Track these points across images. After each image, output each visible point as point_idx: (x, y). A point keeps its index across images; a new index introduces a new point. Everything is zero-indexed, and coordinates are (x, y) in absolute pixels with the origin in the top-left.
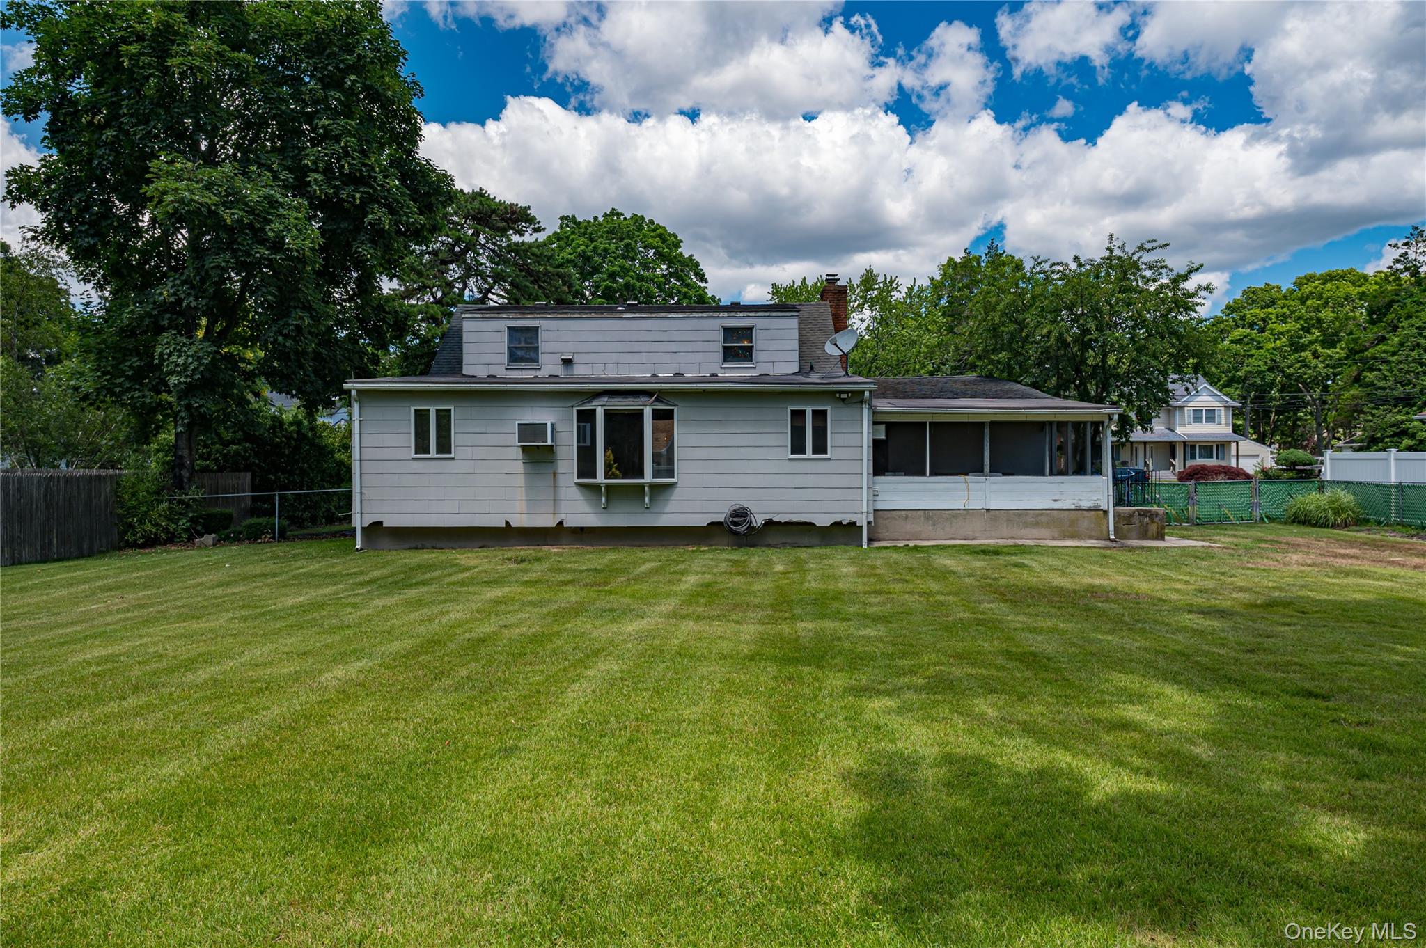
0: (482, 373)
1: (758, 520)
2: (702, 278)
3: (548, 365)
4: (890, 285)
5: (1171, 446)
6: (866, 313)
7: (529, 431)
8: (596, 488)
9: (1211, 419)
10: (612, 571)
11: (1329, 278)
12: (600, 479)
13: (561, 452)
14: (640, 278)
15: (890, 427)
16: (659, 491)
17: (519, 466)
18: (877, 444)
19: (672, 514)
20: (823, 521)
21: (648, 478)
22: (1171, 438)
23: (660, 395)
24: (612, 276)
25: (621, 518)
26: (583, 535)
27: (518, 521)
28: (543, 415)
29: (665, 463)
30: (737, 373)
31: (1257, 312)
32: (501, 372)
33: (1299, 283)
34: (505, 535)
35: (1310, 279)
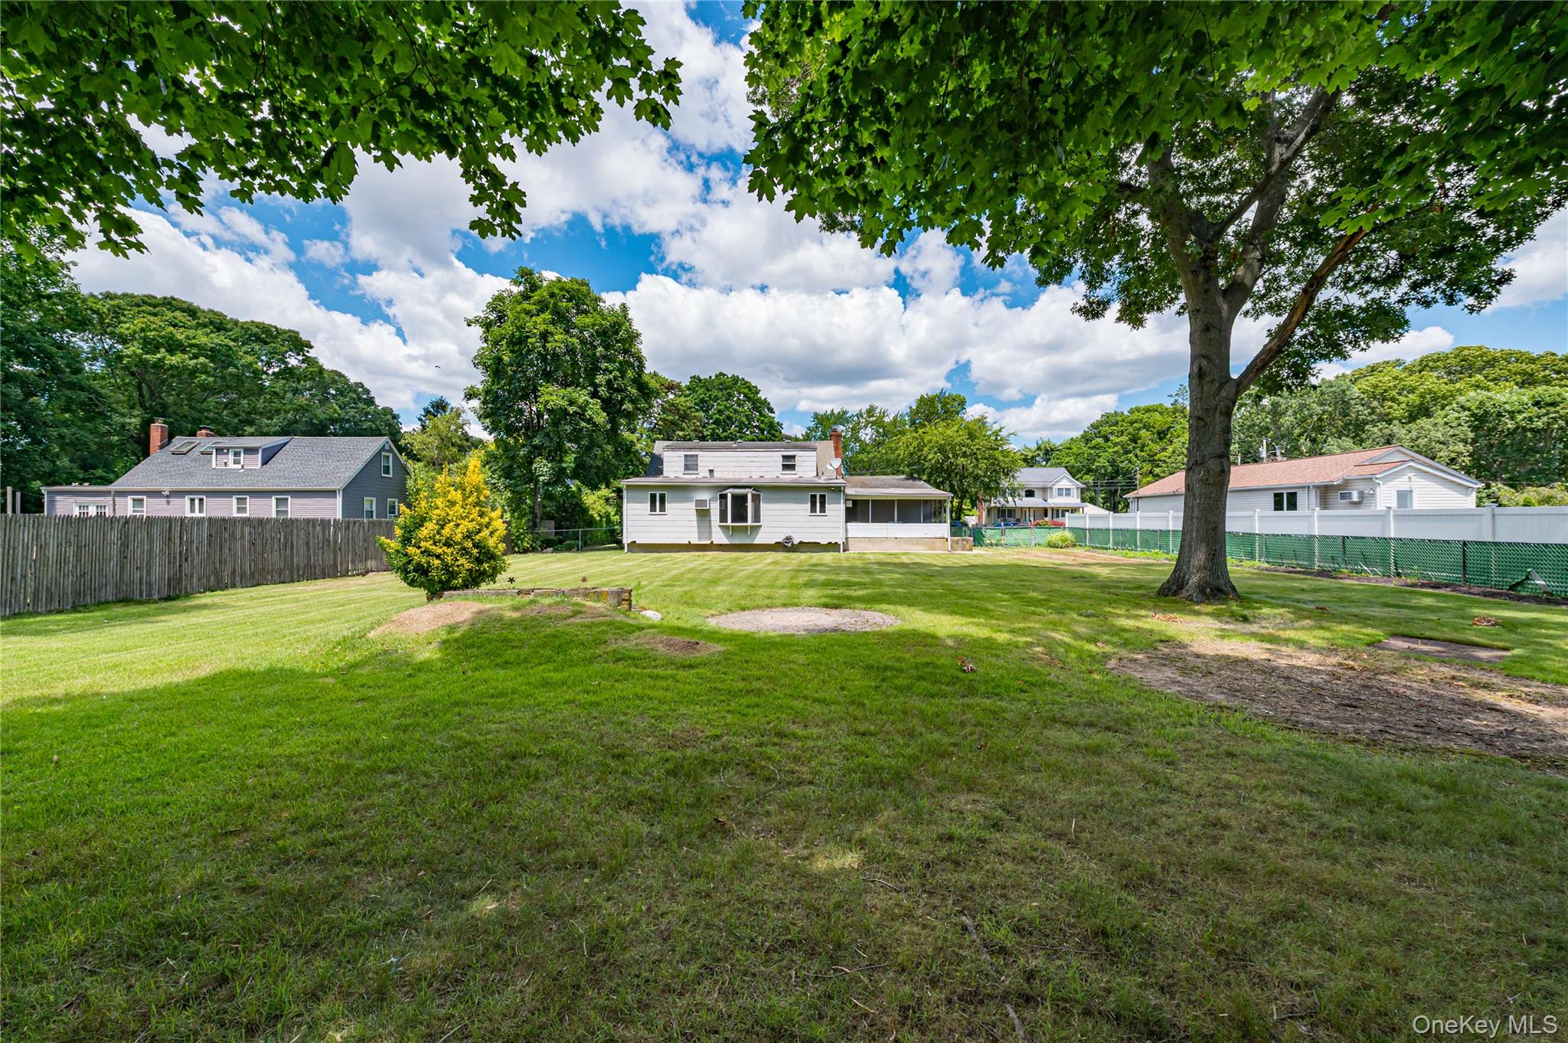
0: (672, 476)
1: (796, 542)
2: (771, 410)
3: (703, 473)
4: (884, 414)
5: (1045, 511)
6: (869, 430)
7: (699, 503)
8: (727, 527)
9: (1068, 494)
10: (736, 560)
11: (1148, 410)
12: (729, 523)
13: (712, 512)
14: (736, 411)
15: (855, 502)
16: (755, 529)
17: (695, 518)
18: (847, 509)
19: (760, 539)
20: (824, 542)
21: (750, 523)
22: (1045, 505)
23: (755, 488)
24: (720, 412)
25: (737, 541)
26: (721, 548)
27: (695, 541)
28: (705, 496)
29: (757, 517)
30: (788, 477)
31: (1106, 429)
32: (681, 475)
33: (1131, 412)
34: (689, 547)
35: (1138, 410)
